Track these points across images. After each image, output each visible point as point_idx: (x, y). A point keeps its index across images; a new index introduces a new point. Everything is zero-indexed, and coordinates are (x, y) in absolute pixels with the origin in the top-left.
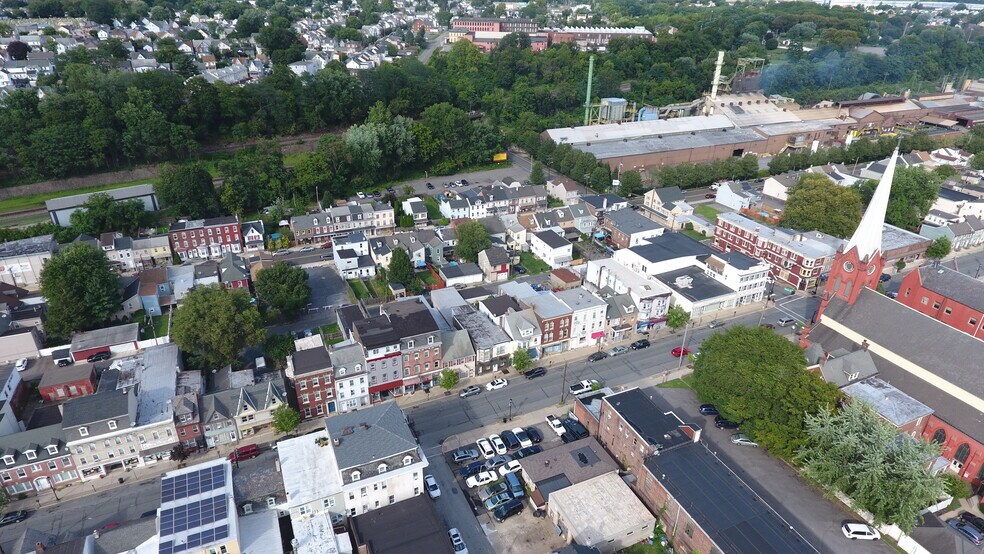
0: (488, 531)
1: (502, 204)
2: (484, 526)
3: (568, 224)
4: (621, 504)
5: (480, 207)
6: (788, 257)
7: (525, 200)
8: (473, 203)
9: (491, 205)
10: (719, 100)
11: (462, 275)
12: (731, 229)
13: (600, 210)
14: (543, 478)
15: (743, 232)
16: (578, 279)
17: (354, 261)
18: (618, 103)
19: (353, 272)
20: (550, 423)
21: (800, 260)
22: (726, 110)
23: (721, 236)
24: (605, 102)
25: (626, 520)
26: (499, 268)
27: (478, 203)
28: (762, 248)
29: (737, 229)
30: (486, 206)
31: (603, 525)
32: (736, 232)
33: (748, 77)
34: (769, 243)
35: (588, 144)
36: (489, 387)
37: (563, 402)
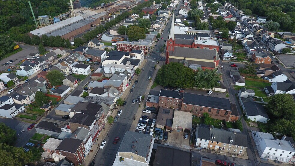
0: (168, 144)
1: (44, 62)
2: (165, 144)
3: (76, 60)
4: (184, 115)
5: (36, 67)
6: (141, 47)
7: (50, 58)
8: (33, 66)
9: (40, 64)
10: (75, 11)
11: (65, 91)
12: (122, 45)
13: (83, 52)
14: (165, 123)
15: (126, 45)
16: (102, 74)
17: (14, 108)
18: (46, 17)
19: (15, 112)
20: (145, 112)
21: (144, 47)
22: (79, 13)
23: (120, 48)
24: (40, 18)
25: (189, 117)
26: (75, 82)
27: (35, 65)
28: (134, 47)
29: (124, 45)
30: (38, 66)
31: (188, 121)
32: (124, 46)
33: (77, 3)
34: (135, 46)
35: (50, 33)
36: (119, 115)
37: (139, 106)
